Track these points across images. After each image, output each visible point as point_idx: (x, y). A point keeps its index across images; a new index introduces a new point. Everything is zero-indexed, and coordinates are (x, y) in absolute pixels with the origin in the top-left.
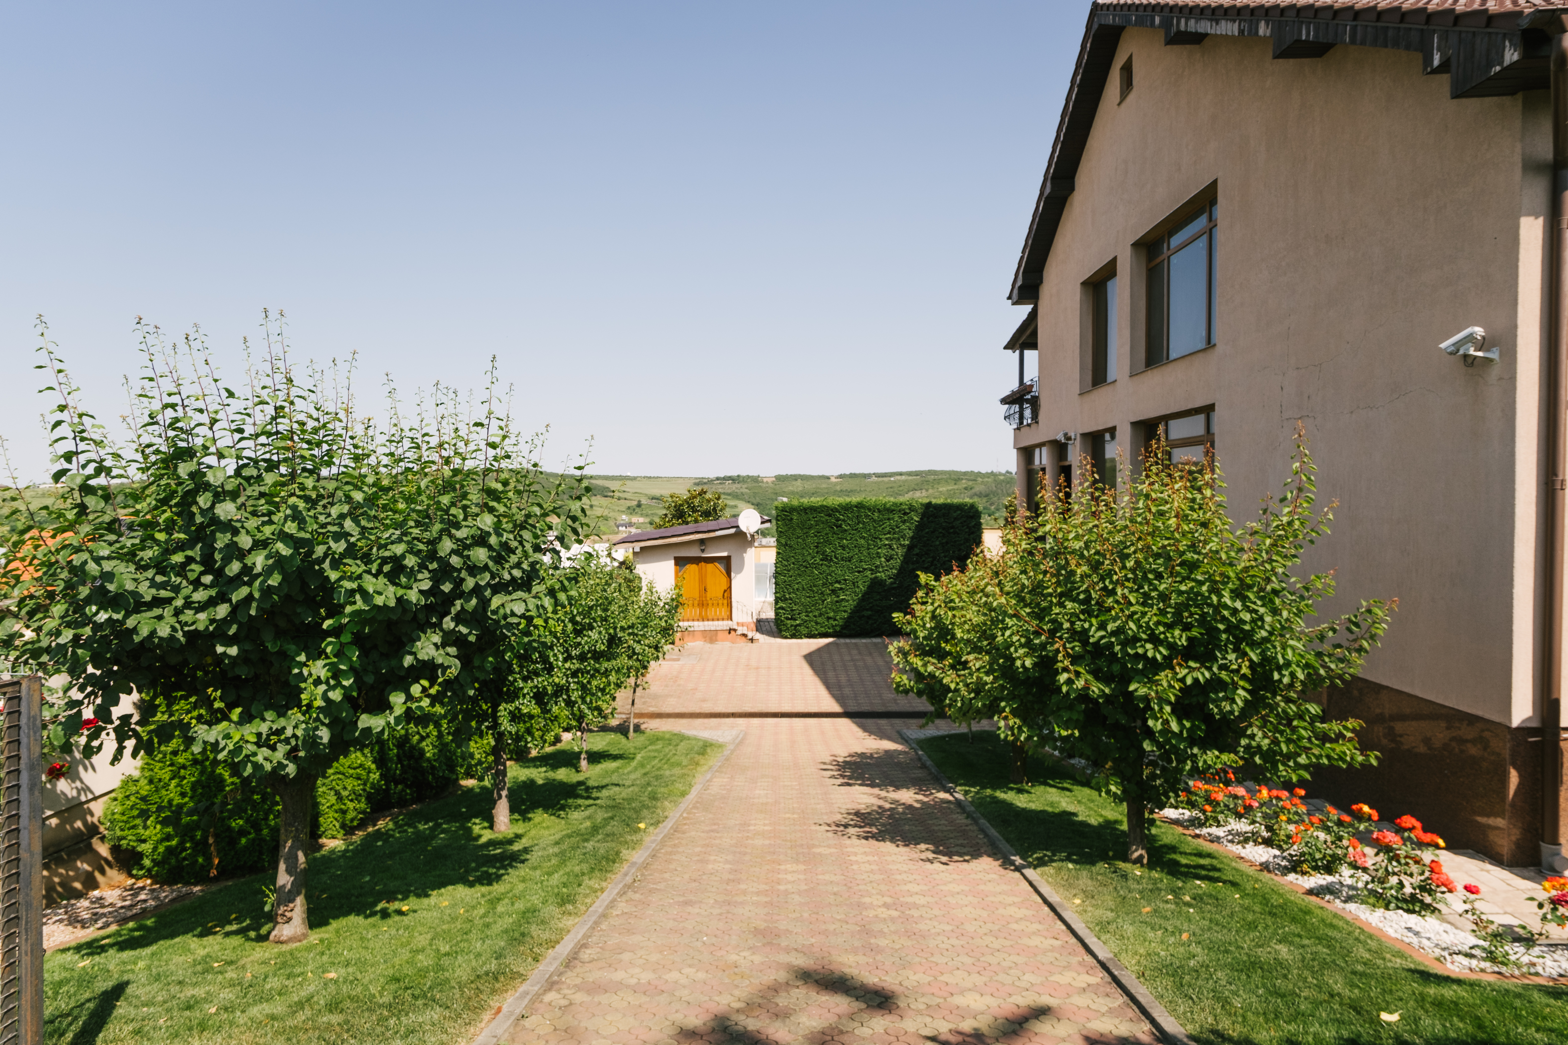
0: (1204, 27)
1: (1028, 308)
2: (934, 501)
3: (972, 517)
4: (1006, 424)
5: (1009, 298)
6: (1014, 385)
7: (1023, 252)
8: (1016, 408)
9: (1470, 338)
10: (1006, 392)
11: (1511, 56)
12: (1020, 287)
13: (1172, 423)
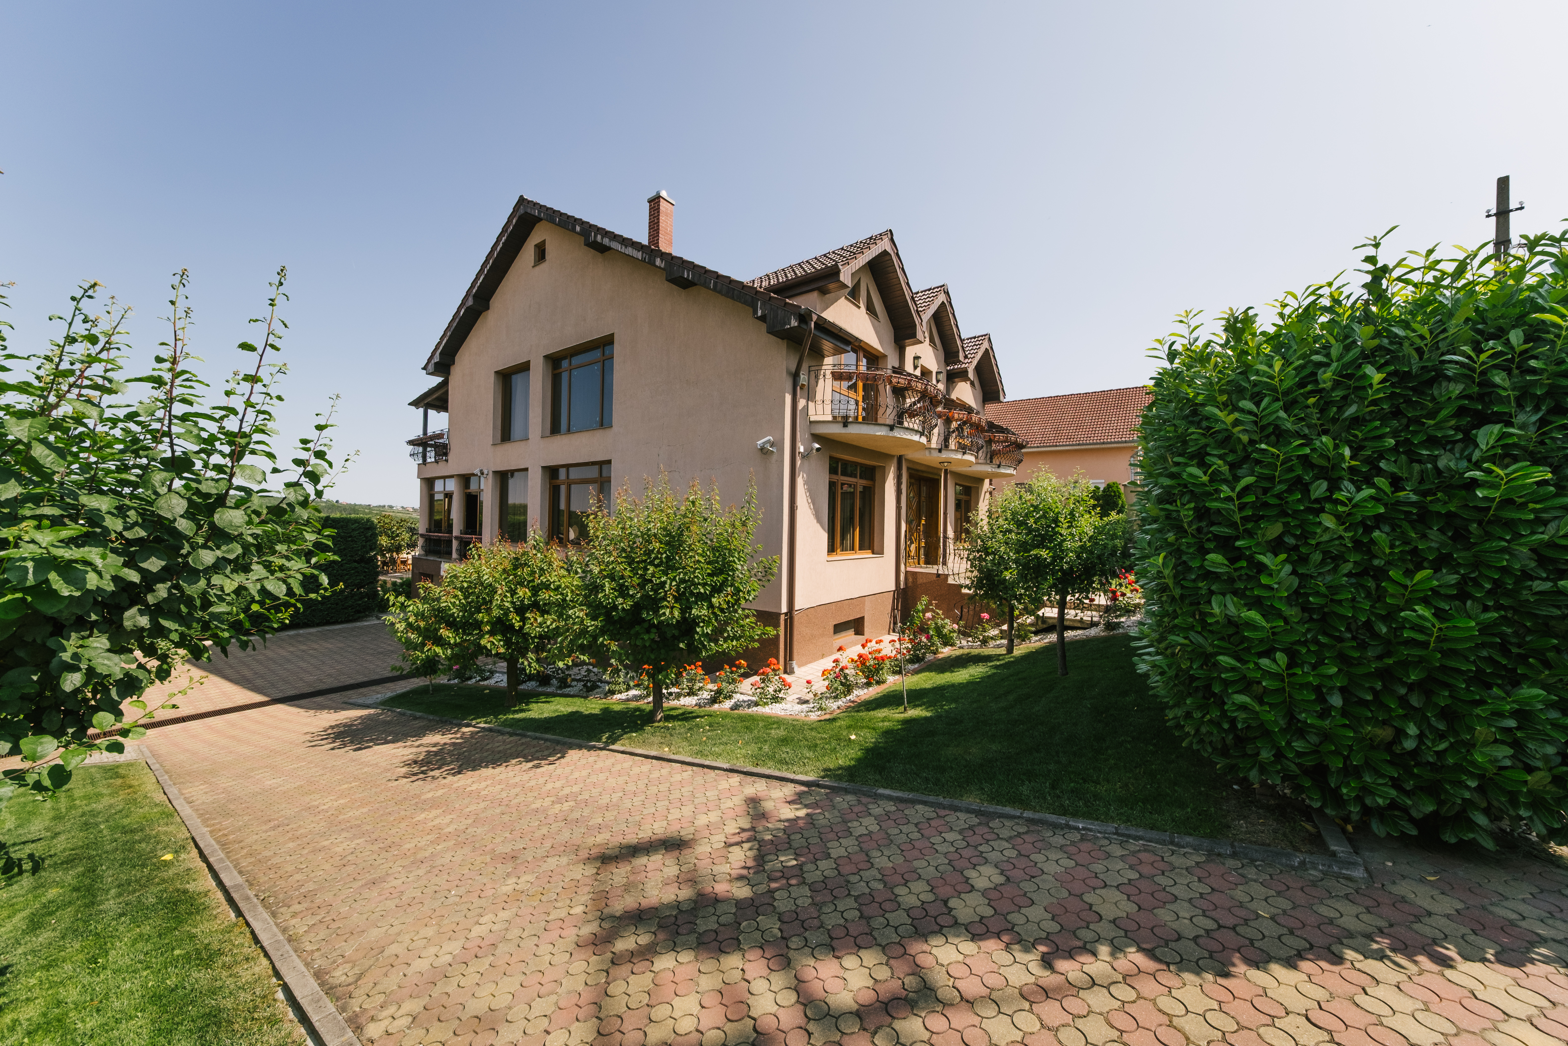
0: (615, 245)
1: (439, 380)
2: (332, 515)
3: (368, 529)
4: (411, 459)
5: (424, 368)
6: (420, 432)
7: (442, 339)
8: (421, 449)
9: (769, 441)
10: (412, 438)
11: (794, 323)
12: (436, 364)
13: (571, 469)
